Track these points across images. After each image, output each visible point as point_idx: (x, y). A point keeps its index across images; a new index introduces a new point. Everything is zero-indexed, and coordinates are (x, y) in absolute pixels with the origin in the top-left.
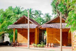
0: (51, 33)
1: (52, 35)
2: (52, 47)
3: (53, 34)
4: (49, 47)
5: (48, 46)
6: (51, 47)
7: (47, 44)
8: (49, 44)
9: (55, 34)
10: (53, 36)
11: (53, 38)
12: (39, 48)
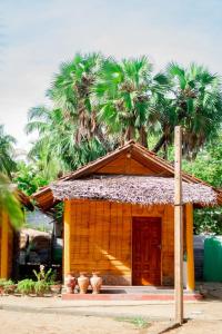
0: (79, 221)
1: (85, 232)
2: (95, 293)
3: (92, 229)
4: (82, 291)
5: (73, 288)
6: (90, 292)
7: (72, 281)
8: (81, 280)
9: (99, 229)
10: (91, 240)
11: (91, 247)
12: (24, 301)
